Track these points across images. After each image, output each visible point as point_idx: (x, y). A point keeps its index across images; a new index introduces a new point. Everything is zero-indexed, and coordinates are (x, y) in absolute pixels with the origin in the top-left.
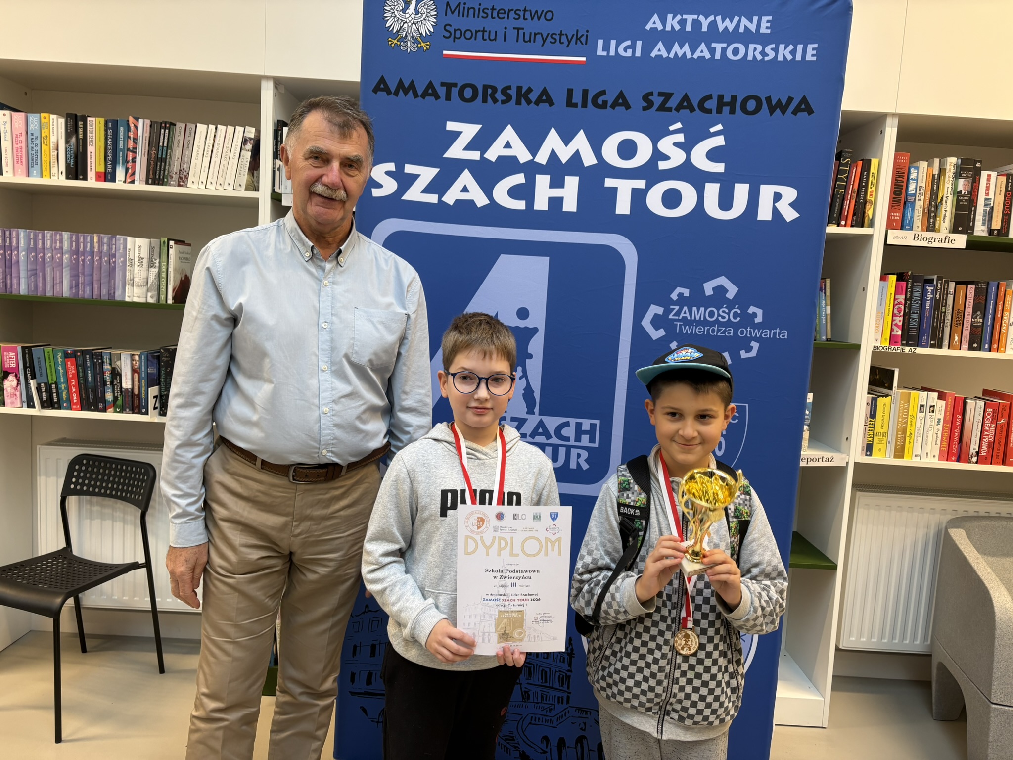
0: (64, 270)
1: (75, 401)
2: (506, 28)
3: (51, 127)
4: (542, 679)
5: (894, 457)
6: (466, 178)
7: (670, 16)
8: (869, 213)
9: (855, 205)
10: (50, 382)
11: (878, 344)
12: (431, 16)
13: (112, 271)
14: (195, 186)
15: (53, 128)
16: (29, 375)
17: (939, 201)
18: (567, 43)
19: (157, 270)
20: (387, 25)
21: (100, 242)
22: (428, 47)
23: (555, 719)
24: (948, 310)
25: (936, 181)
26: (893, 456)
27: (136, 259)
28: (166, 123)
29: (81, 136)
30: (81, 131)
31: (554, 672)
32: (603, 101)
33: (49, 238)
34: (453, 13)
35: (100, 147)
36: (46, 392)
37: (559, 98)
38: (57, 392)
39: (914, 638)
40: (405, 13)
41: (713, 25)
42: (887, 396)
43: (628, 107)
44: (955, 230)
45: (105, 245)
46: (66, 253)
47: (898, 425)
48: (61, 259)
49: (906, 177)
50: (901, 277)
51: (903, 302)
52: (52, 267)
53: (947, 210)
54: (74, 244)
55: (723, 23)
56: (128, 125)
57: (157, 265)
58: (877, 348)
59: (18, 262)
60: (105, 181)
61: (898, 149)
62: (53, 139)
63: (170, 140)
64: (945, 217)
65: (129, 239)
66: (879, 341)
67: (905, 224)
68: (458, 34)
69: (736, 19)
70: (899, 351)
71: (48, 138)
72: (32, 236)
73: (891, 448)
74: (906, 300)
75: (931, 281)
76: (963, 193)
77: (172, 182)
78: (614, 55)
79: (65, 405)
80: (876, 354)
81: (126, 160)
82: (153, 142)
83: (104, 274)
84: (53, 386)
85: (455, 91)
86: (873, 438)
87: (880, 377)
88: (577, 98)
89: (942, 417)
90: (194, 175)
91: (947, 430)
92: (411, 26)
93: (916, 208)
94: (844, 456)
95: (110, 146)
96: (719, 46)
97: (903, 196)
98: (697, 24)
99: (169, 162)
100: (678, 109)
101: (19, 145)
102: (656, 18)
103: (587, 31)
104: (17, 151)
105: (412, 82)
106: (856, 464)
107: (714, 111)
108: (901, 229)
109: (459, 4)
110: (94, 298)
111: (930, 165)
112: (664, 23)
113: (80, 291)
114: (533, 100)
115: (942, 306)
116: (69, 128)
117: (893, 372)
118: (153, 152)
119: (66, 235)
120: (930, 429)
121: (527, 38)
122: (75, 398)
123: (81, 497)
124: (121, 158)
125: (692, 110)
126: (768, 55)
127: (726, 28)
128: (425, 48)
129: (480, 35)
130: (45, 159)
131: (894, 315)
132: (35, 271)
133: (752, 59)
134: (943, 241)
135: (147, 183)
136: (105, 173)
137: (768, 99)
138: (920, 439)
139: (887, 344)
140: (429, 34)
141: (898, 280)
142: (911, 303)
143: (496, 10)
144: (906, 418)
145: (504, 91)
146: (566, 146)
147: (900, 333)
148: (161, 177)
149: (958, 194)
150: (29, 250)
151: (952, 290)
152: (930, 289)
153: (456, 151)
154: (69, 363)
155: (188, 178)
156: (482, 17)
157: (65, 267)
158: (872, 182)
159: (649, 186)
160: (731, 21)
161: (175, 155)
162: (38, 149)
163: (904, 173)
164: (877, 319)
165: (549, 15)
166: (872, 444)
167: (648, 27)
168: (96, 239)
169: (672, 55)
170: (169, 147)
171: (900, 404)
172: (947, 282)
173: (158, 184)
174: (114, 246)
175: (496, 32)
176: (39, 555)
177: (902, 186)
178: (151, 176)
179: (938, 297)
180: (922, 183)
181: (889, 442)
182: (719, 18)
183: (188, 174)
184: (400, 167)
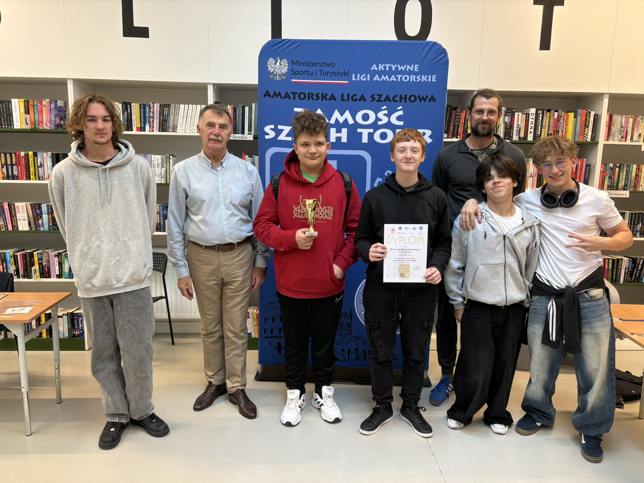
2: (316, 70)
7: (380, 65)
9: (463, 129)
12: (286, 66)
14: (180, 131)
18: (341, 76)
19: (165, 169)
20: (269, 70)
23: (346, 342)
27: (156, 165)
28: (166, 105)
29: (129, 112)
30: (129, 109)
31: (345, 323)
32: (356, 98)
34: (295, 64)
35: (138, 116)
37: (338, 97)
40: (275, 65)
43: (365, 100)
53: (501, 130)
56: (150, 106)
57: (165, 166)
60: (141, 131)
63: (169, 112)
65: (153, 156)
68: (297, 73)
76: (507, 122)
77: (170, 130)
78: (359, 80)
81: (150, 121)
82: (161, 113)
85: (297, 96)
88: (345, 97)
90: (180, 127)
92: (278, 70)
95: (142, 115)
98: (390, 68)
99: (169, 121)
100: (385, 101)
102: (374, 65)
103: (348, 71)
105: (279, 92)
107: (399, 101)
109: (297, 61)
112: (378, 67)
114: (328, 99)
116: (124, 108)
118: (161, 118)
121: (325, 74)
124: (147, 121)
125: (390, 101)
127: (402, 69)
128: (284, 79)
129: (306, 73)
133: (412, 81)
135: (159, 131)
136: (141, 128)
137: (419, 96)
140: (285, 73)
143: (312, 63)
145: (317, 95)
146: (342, 116)
148: (165, 128)
155: (177, 128)
156: (307, 66)
159: (375, 131)
160: (404, 67)
161: (171, 118)
165: (333, 65)
167: (372, 69)
169: (381, 80)
170: (168, 115)
173: (164, 131)
175: (312, 72)
178: (161, 128)
182: (399, 66)
183: (177, 126)
184: (276, 127)
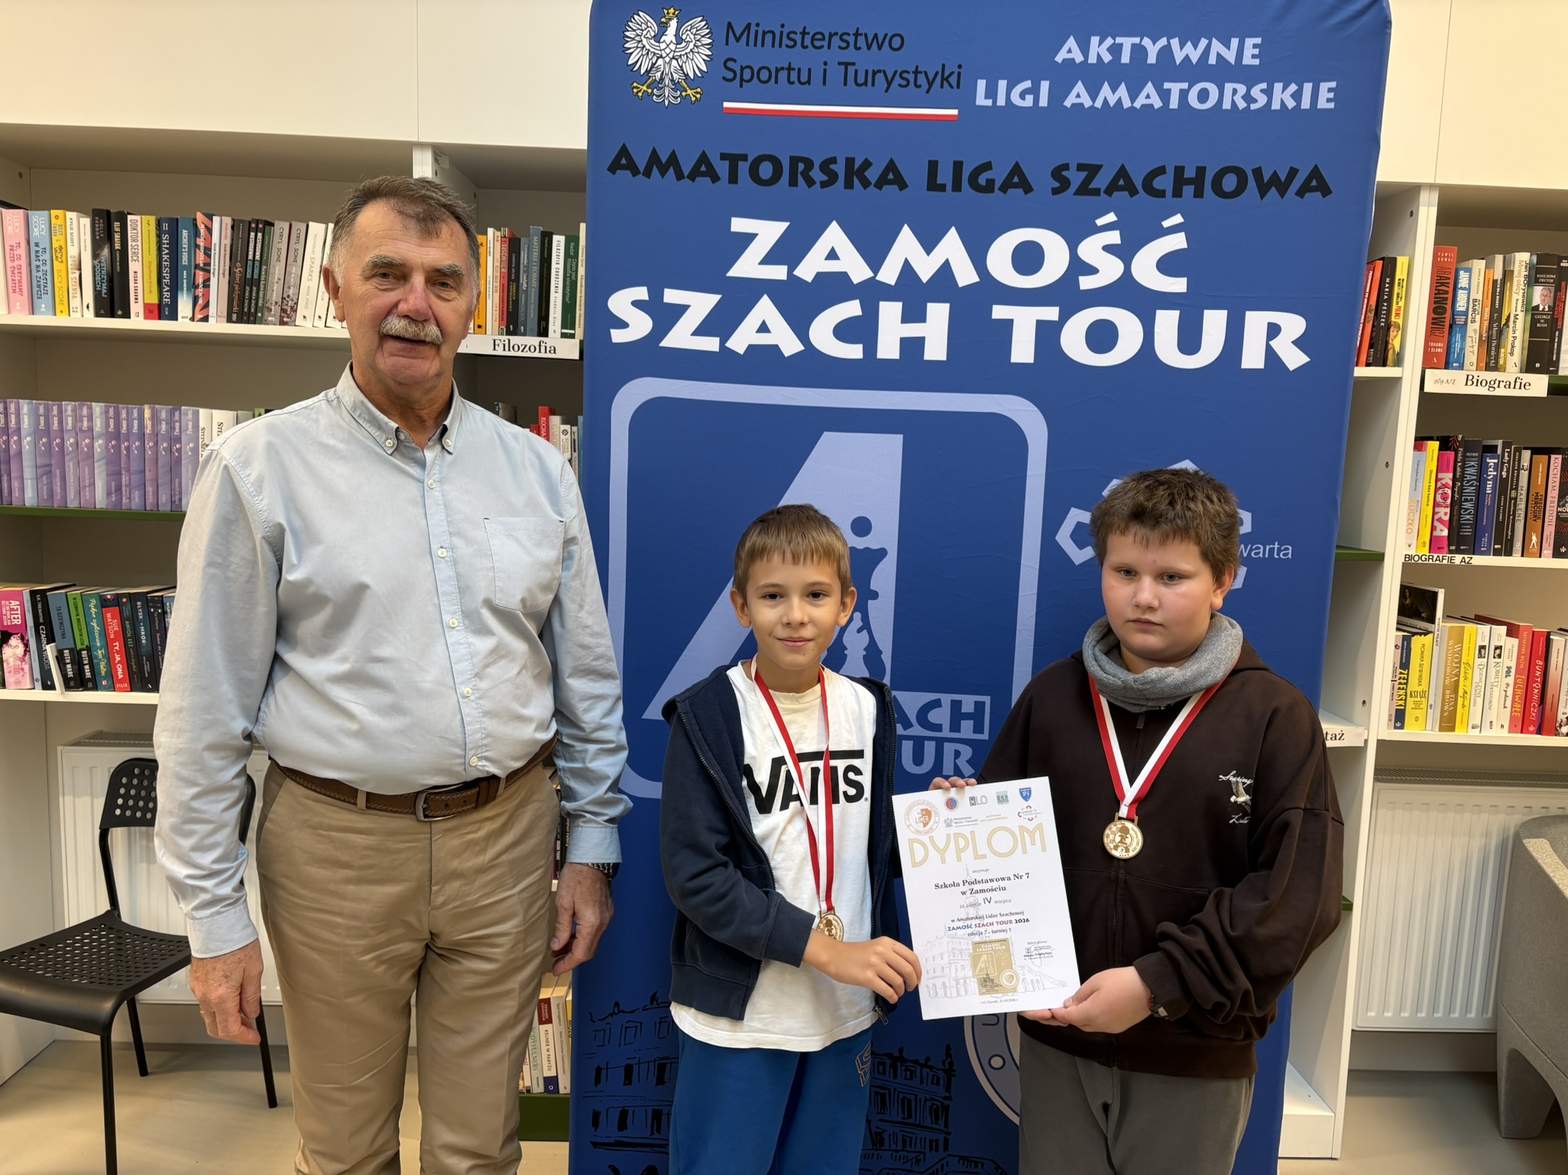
0: (96, 465)
1: (121, 677)
2: (825, 63)
3: (69, 231)
4: (903, 1112)
5: (1440, 730)
6: (765, 309)
7: (1095, 40)
8: (1395, 343)
9: (1372, 331)
10: (79, 647)
11: (1412, 552)
12: (703, 45)
13: (175, 465)
14: (308, 324)
15: (71, 233)
16: (43, 636)
17: (1503, 322)
18: (927, 87)
20: (630, 62)
21: (155, 418)
22: (698, 96)
24: (1521, 494)
25: (1498, 291)
26: (1437, 729)
28: (257, 222)
29: (117, 246)
30: (117, 237)
31: (923, 1101)
32: (987, 180)
33: (69, 412)
34: (738, 40)
35: (150, 262)
36: (72, 663)
37: (915, 174)
38: (91, 663)
39: (1467, 1008)
40: (659, 42)
41: (1166, 53)
42: (1426, 633)
43: (1028, 189)
44: (1529, 367)
45: (164, 423)
46: (99, 437)
47: (1445, 679)
48: (91, 447)
49: (1451, 286)
50: (1446, 444)
51: (1451, 483)
52: (75, 460)
53: (1517, 336)
54: (112, 421)
55: (1181, 49)
56: (196, 225)
58: (1410, 557)
59: (20, 453)
60: (160, 318)
61: (1440, 241)
62: (72, 251)
63: (266, 249)
64: (1513, 347)
65: (202, 412)
66: (1414, 546)
67: (1451, 360)
68: (747, 74)
69: (1203, 42)
70: (1445, 562)
71: (63, 250)
72: (41, 410)
73: (1435, 715)
74: (1454, 480)
75: (1492, 449)
76: (1541, 309)
77: (270, 319)
78: (1004, 104)
79: (104, 683)
80: (1409, 566)
81: (194, 283)
82: (237, 253)
83: (163, 470)
84: (84, 653)
85: (743, 168)
86: (1405, 700)
87: (1412, 603)
88: (945, 176)
89: (1513, 664)
90: (306, 307)
91: (1522, 685)
92: (670, 63)
93: (1468, 334)
94: (1360, 730)
95: (166, 261)
96: (1175, 88)
97: (1448, 315)
98: (1139, 51)
99: (265, 285)
100: (1109, 191)
101: (17, 263)
102: (1071, 42)
103: (960, 67)
104: (13, 273)
105: (673, 155)
106: (1382, 744)
107: (1169, 193)
108: (1445, 369)
109: (749, 26)
110: (148, 509)
111: (1489, 266)
112: (1085, 49)
113: (124, 498)
114: (873, 181)
115: (1512, 489)
116: (97, 233)
117: (1435, 594)
118: (237, 271)
119: (98, 408)
120: (1496, 684)
121: (861, 80)
122: (120, 671)
123: (132, 828)
124: (185, 281)
125: (1133, 192)
126: (1255, 101)
127: (1187, 58)
128: (693, 99)
129: (783, 75)
130: (60, 285)
131: (1436, 505)
132: (48, 468)
133: (1229, 107)
134: (1512, 386)
135: (229, 320)
136: (160, 306)
137: (1258, 172)
138: (1480, 701)
139: (1426, 551)
140: (699, 74)
141: (1441, 449)
142: (1462, 485)
143: (808, 33)
144: (1457, 667)
145: (825, 167)
146: (928, 254)
147: (1445, 533)
148: (253, 310)
149: (1533, 311)
150: (37, 434)
151: (1525, 463)
152: (1492, 462)
153: (748, 266)
154: (109, 615)
155: (296, 311)
156: (787, 46)
157: (98, 461)
158: (1398, 294)
159: (1065, 317)
160: (1195, 47)
161: (274, 273)
162: (48, 268)
163: (1449, 279)
164: (1411, 511)
165: (895, 42)
166: (1404, 710)
167: (1059, 58)
168: (147, 413)
169: (1099, 104)
170: (264, 261)
171: (1448, 646)
172: (1519, 450)
173: (248, 322)
174: (177, 424)
175: (810, 70)
176: (67, 927)
177: (1446, 299)
178: (235, 309)
179: (1504, 474)
180: (1477, 294)
181: (1431, 706)
182: (1175, 43)
183: (297, 303)
184: (656, 294)
